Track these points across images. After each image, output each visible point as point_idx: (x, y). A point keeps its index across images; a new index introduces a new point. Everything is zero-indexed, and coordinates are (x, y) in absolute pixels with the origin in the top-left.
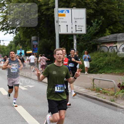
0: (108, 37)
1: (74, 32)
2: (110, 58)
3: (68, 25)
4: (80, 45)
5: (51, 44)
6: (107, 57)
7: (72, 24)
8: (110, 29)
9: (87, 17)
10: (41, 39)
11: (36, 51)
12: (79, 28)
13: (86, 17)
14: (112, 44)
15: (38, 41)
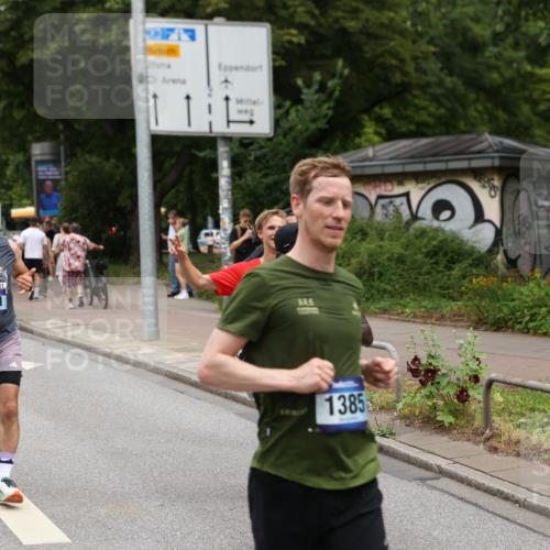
0: (370, 152)
1: (220, 128)
2: (381, 247)
3: (191, 96)
4: (249, 186)
5: (118, 178)
6: (368, 239)
7: (207, 91)
8: (379, 120)
9: (277, 64)
10: (75, 155)
11: (55, 207)
12: (240, 112)
13: (274, 60)
14: (389, 187)
15: (63, 164)
